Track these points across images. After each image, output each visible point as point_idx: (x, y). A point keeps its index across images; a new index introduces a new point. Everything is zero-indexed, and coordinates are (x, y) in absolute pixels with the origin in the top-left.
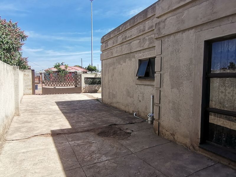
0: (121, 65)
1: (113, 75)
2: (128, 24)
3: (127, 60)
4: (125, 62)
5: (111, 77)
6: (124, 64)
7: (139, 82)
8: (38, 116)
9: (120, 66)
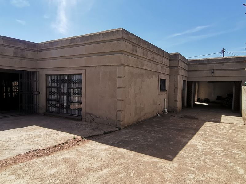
0: (150, 79)
1: (142, 87)
2: (155, 49)
3: (154, 76)
4: (153, 78)
5: (139, 89)
6: (152, 79)
7: (160, 93)
8: (225, 133)
9: (148, 79)
